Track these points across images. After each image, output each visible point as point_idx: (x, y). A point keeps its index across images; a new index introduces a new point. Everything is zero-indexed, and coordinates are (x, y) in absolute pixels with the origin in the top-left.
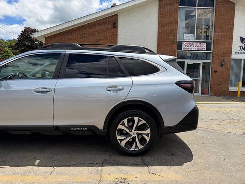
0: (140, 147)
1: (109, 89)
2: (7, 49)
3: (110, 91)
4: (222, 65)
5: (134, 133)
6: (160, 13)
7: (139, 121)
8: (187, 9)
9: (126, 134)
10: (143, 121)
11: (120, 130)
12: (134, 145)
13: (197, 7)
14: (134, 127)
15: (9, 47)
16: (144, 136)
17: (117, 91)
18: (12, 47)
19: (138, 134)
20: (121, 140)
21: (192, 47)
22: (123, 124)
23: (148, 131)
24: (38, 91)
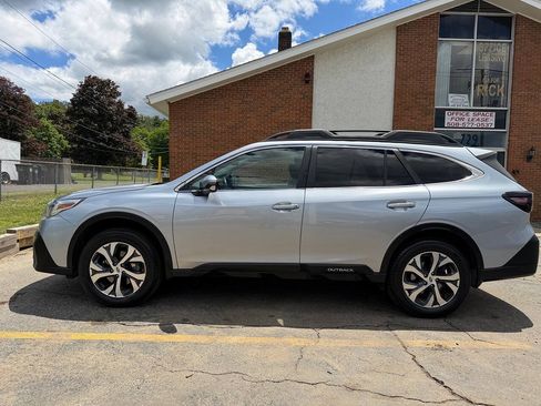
0: (442, 302)
1: (392, 204)
2: (45, 122)
3: (392, 208)
4: (529, 158)
5: (431, 279)
6: (399, 53)
7: (441, 259)
8: (456, 44)
9: (418, 281)
10: (448, 260)
11: (409, 274)
12: (432, 299)
13: (475, 40)
14: (432, 270)
15: (49, 118)
16: (450, 285)
17: (405, 208)
18: (54, 118)
19: (438, 281)
20: (410, 291)
21: (466, 121)
22: (414, 264)
23: (456, 276)
24: (277, 207)
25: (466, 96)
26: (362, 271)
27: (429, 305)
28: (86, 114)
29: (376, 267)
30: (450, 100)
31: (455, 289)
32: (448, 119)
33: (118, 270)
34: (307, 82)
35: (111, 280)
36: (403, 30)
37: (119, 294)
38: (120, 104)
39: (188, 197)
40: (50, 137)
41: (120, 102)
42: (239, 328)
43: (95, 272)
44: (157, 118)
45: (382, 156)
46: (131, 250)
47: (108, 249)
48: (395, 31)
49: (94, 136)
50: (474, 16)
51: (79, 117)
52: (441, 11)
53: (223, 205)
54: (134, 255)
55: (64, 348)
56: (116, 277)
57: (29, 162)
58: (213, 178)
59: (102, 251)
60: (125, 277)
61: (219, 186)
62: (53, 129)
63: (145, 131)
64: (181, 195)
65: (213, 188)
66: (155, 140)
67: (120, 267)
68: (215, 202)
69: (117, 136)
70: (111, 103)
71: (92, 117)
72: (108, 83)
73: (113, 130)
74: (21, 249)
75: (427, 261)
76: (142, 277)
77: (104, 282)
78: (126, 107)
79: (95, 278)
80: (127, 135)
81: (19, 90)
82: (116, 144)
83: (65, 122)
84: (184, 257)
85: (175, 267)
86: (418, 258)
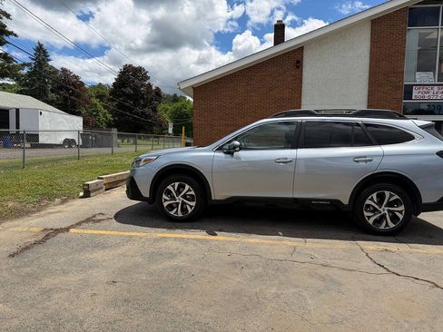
0: (392, 225)
1: (357, 159)
2: (94, 101)
3: (357, 161)
5: (384, 210)
6: (374, 42)
7: (391, 196)
8: (422, 31)
9: (375, 210)
10: (396, 197)
11: (368, 206)
12: (384, 223)
13: (440, 27)
14: (385, 203)
15: (97, 97)
16: (397, 213)
17: (366, 161)
18: (100, 97)
19: (389, 211)
20: (369, 217)
21: (431, 94)
22: (372, 199)
23: (402, 208)
24: (278, 161)
25: (432, 73)
26: (335, 203)
27: (382, 227)
28: (124, 94)
29: (345, 201)
30: (417, 77)
31: (401, 217)
32: (415, 93)
33: (179, 199)
34: (298, 67)
35: (175, 205)
36: (377, 23)
37: (180, 214)
38: (150, 86)
39: (221, 155)
40: (98, 112)
41: (149, 84)
42: (254, 235)
43: (166, 200)
44: (175, 95)
45: (350, 128)
46: (187, 187)
47: (173, 186)
48: (369, 24)
49: (131, 110)
50: (439, 8)
51: (119, 96)
52: (410, 5)
53: (243, 160)
54: (189, 190)
55: (156, 240)
56: (178, 204)
57: (89, 132)
58: (237, 143)
59: (170, 187)
60: (183, 203)
61: (241, 148)
62: (100, 106)
63: (167, 106)
64: (217, 154)
65: (238, 149)
66: (174, 113)
67: (180, 197)
68: (239, 158)
69: (148, 110)
70: (142, 85)
71: (129, 96)
72: (140, 69)
73: (144, 106)
74: (106, 190)
75: (381, 198)
76: (193, 204)
77: (171, 207)
78: (154, 88)
79: (165, 204)
80: (154, 110)
81: (76, 77)
82: (147, 116)
83: (109, 100)
84: (219, 193)
85: (213, 198)
86: (374, 195)
